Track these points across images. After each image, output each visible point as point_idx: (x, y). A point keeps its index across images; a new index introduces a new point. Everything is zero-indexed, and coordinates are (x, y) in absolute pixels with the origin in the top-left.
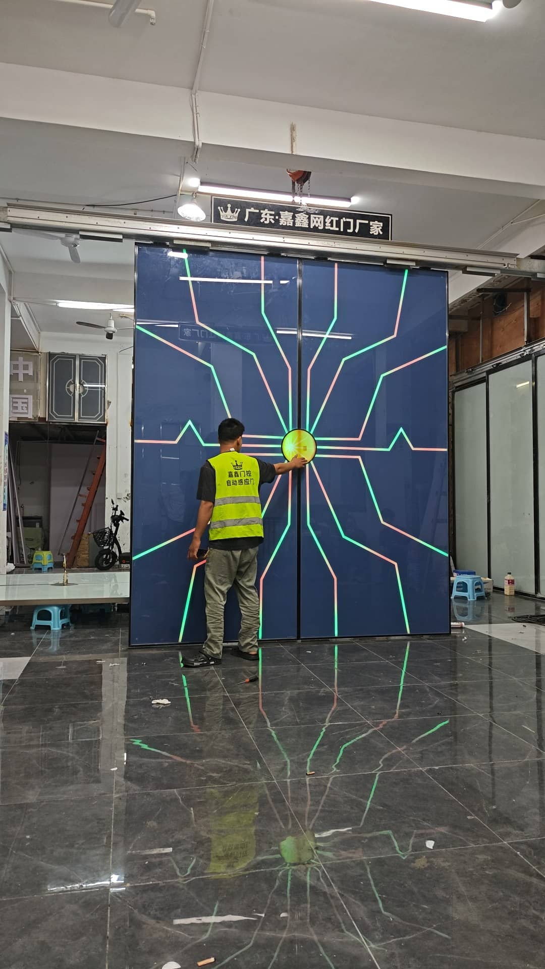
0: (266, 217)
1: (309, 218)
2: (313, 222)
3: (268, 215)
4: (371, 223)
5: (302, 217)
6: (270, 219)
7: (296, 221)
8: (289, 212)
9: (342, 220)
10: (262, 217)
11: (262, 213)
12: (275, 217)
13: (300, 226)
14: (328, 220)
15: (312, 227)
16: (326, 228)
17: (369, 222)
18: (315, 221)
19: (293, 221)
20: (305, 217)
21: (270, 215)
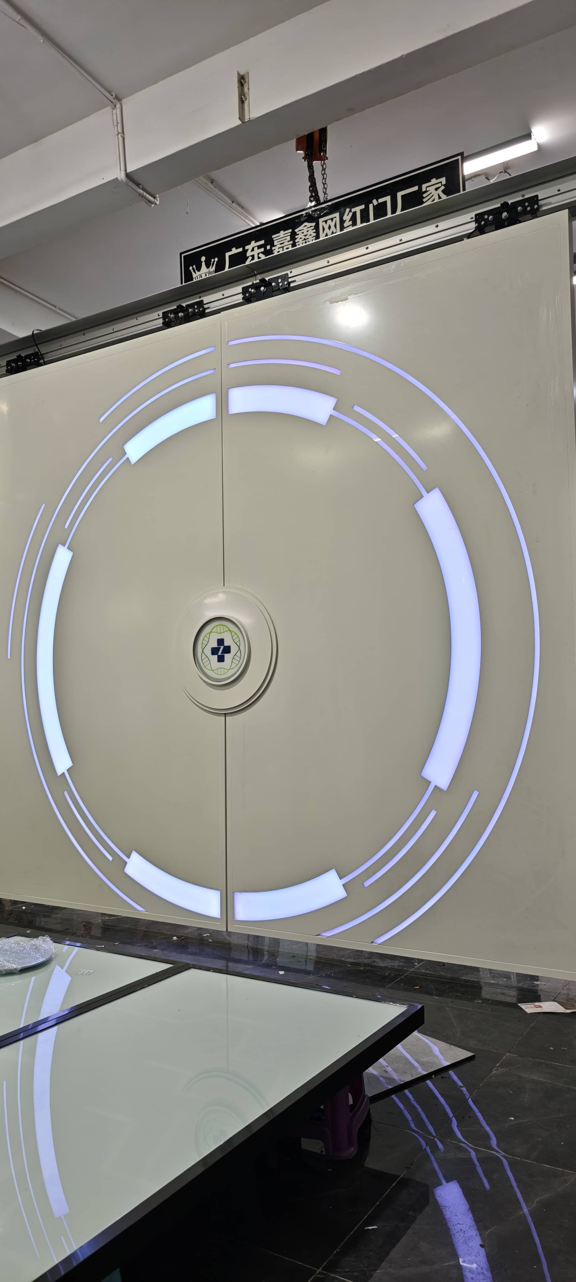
0: (252, 253)
1: (317, 228)
2: (324, 229)
3: (255, 249)
4: (424, 187)
5: (305, 229)
6: (258, 254)
7: (296, 240)
8: (284, 231)
9: (371, 206)
10: (247, 256)
11: (248, 250)
12: (265, 248)
13: (304, 245)
14: (347, 217)
15: (321, 240)
16: (345, 231)
17: (420, 188)
18: (326, 227)
19: (291, 242)
20: (311, 227)
21: (258, 249)
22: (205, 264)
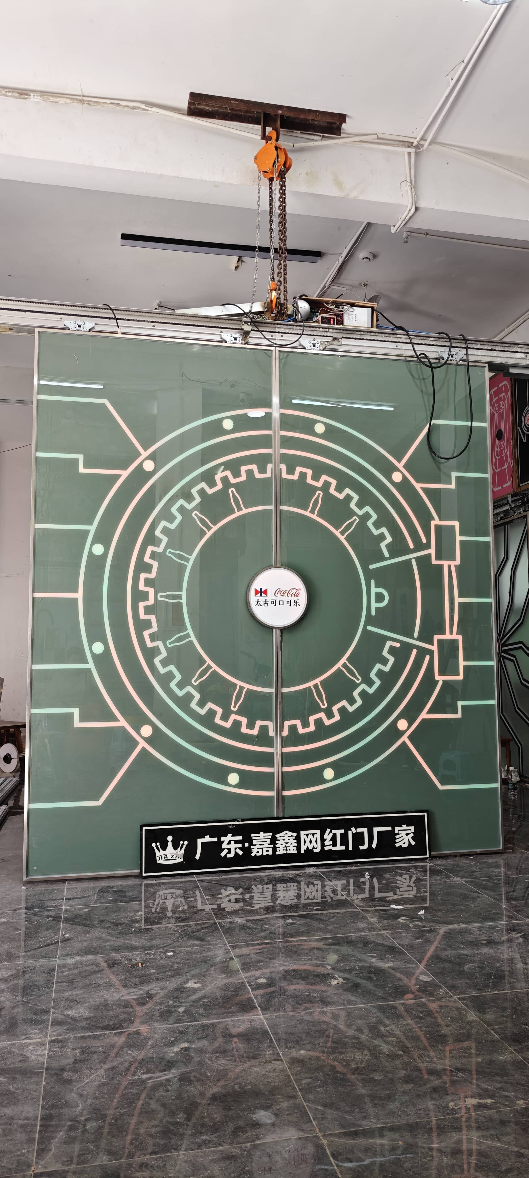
0: (229, 846)
1: (298, 838)
2: (305, 842)
3: (233, 843)
4: (396, 829)
5: (286, 838)
6: (236, 849)
7: (277, 846)
8: (264, 833)
9: (350, 833)
10: (223, 847)
11: (224, 841)
12: (243, 845)
13: (285, 852)
14: (328, 836)
15: (302, 851)
16: (326, 848)
18: (308, 840)
19: (272, 846)
20: (292, 836)
21: (235, 843)
22: (173, 845)
